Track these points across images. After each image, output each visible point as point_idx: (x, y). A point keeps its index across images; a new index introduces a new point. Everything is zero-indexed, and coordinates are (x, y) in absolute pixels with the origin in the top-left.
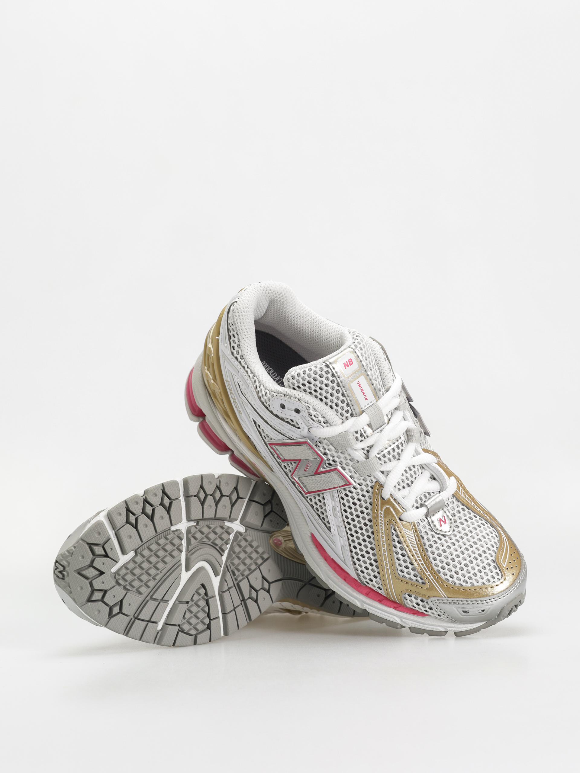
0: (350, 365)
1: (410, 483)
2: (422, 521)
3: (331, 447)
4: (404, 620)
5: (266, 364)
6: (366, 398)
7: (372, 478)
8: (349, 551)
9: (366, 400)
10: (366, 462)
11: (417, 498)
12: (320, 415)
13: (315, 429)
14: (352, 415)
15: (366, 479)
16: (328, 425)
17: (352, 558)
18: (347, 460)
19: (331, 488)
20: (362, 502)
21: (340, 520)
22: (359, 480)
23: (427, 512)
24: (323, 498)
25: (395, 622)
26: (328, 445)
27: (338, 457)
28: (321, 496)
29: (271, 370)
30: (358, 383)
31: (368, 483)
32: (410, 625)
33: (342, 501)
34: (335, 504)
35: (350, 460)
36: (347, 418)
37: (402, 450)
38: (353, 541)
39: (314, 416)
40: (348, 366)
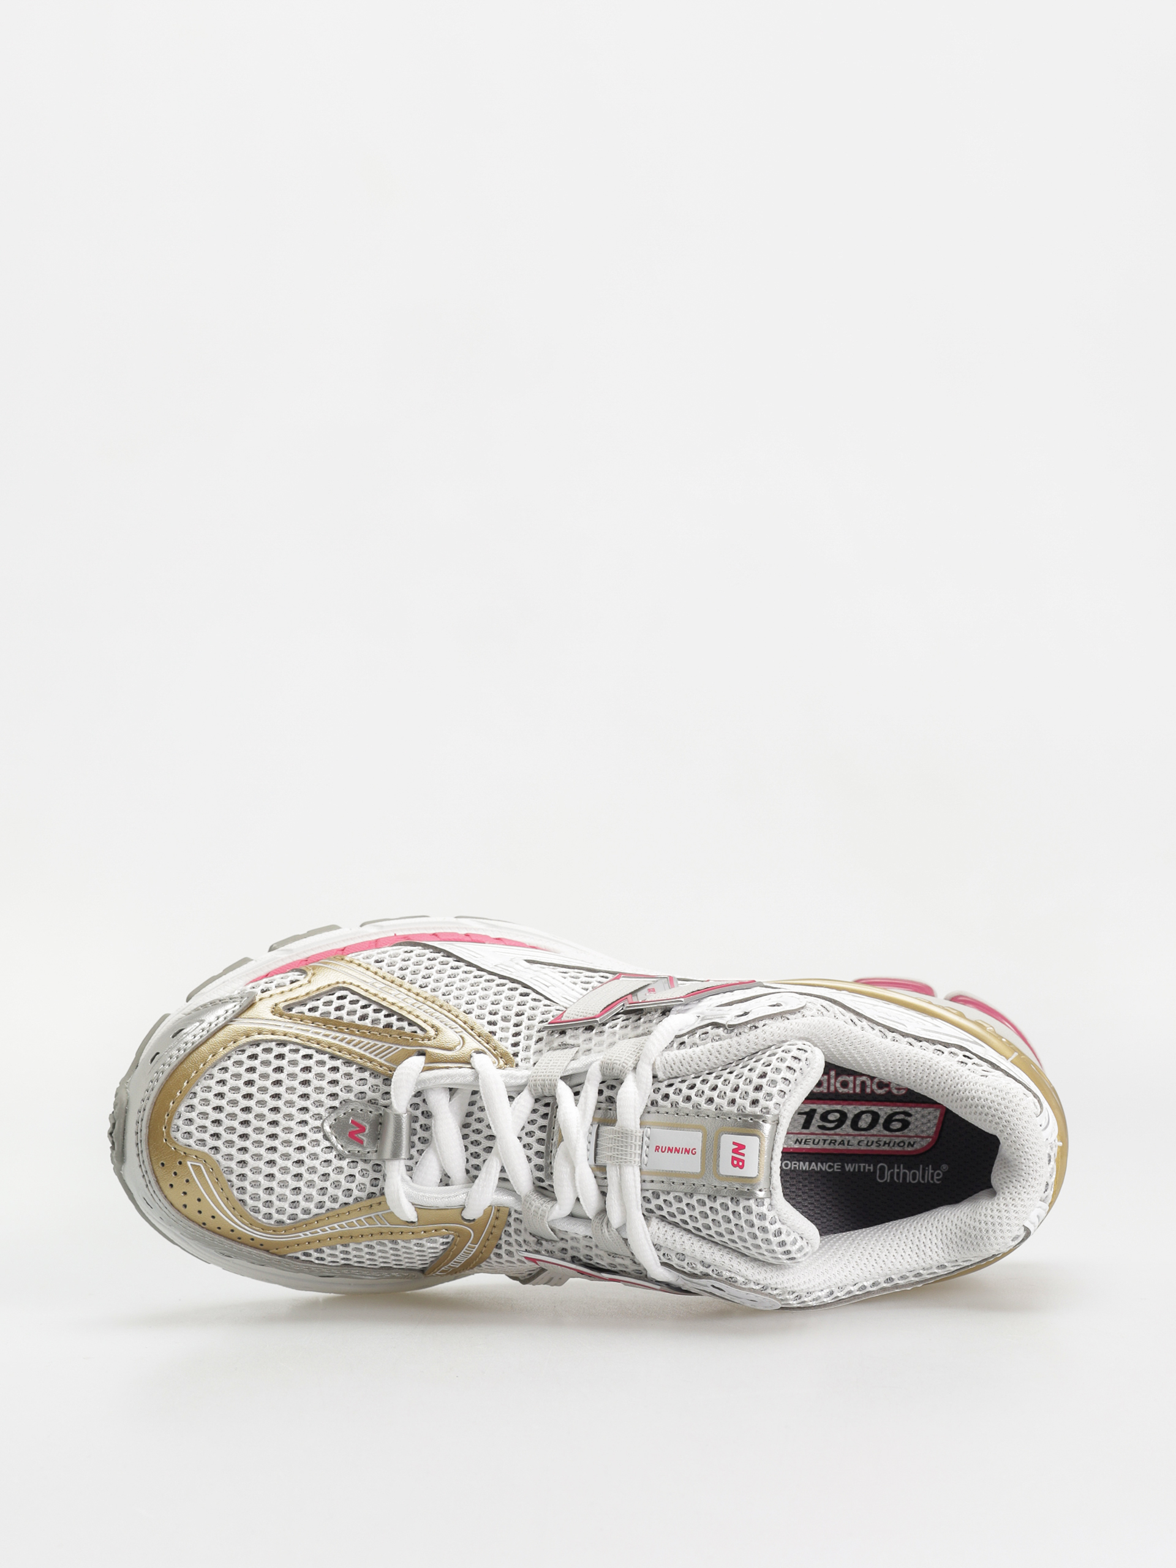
0: (733, 1158)
5: (932, 1182)
9: (657, 1147)
29: (914, 1179)
36: (656, 1090)
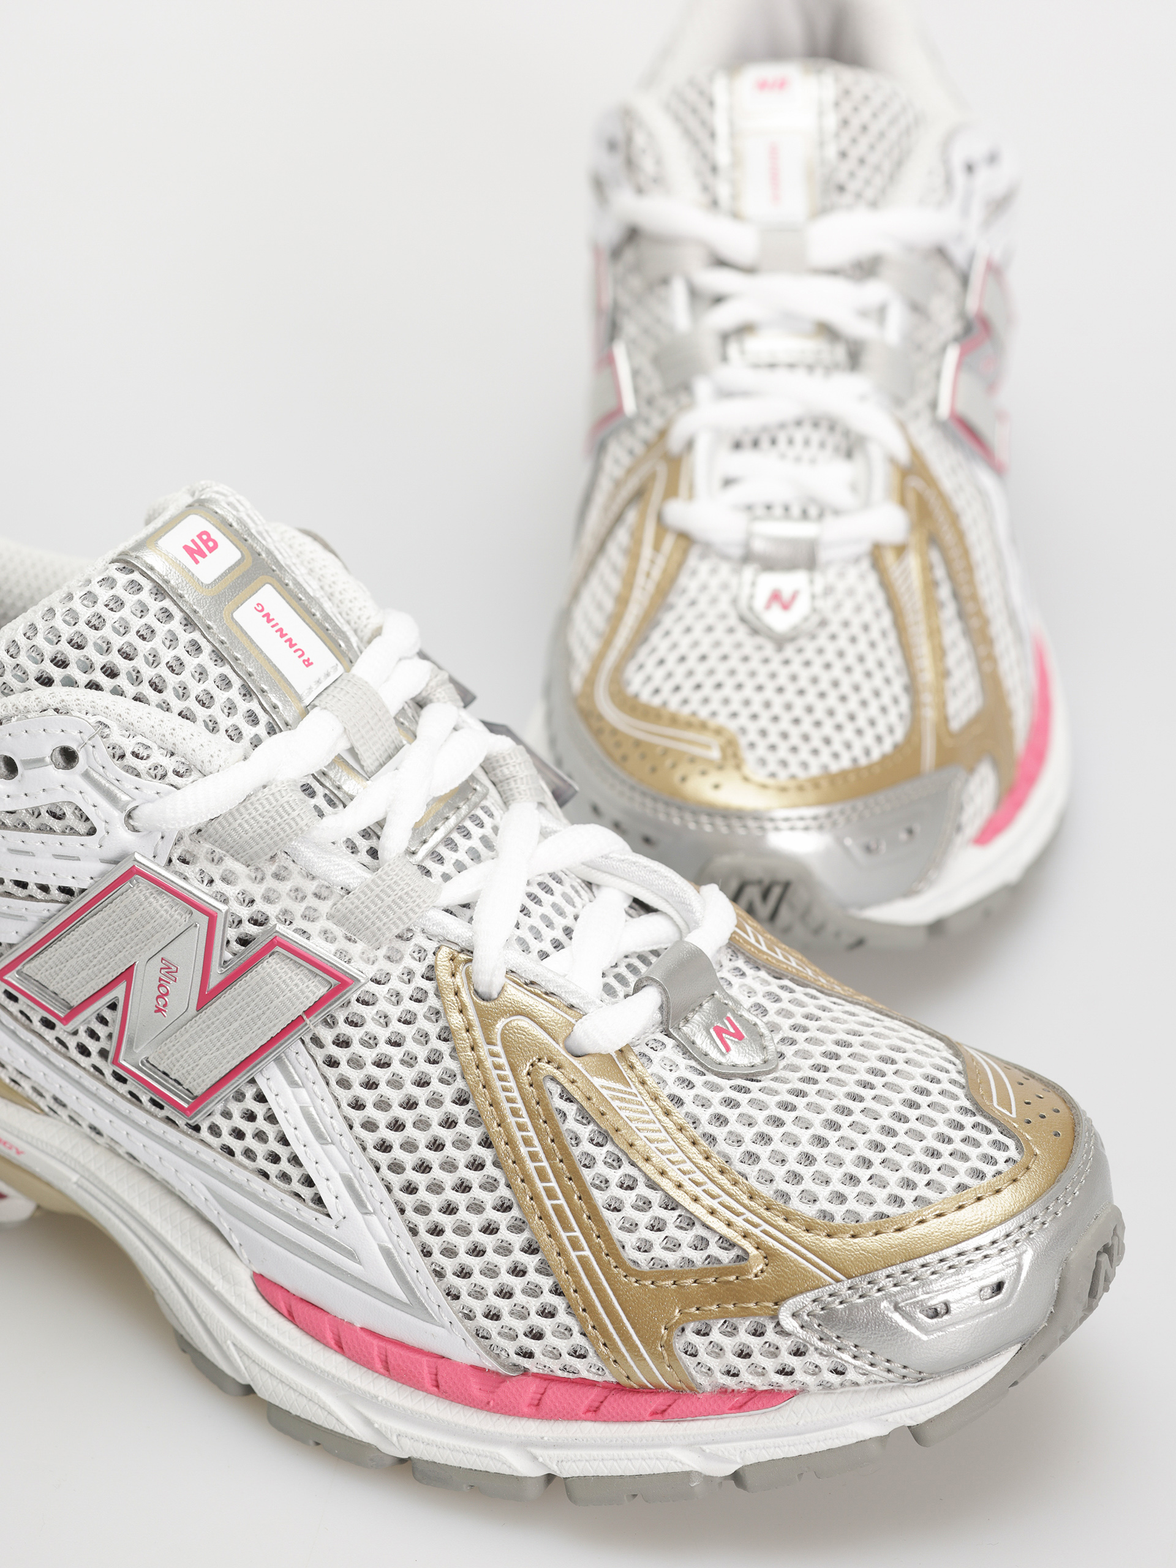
0: (211, 550)
1: (560, 935)
2: (654, 1046)
3: (230, 863)
4: (707, 1448)
6: (304, 657)
7: (420, 940)
8: (417, 1253)
9: (307, 666)
10: (380, 882)
11: (606, 980)
12: (155, 747)
13: (150, 805)
14: (272, 730)
15: (398, 951)
16: (195, 775)
17: (437, 1279)
18: (304, 898)
19: (273, 1033)
20: (410, 1046)
21: (348, 1142)
22: (373, 963)
23: (661, 1008)
24: (261, 1098)
25: (677, 1470)
26: (216, 860)
27: (267, 899)
28: (250, 1092)
30: (260, 608)
31: (409, 962)
32: (739, 1460)
33: (332, 1073)
34: (312, 1094)
35: (315, 895)
36: (256, 742)
37: (495, 829)
38: (422, 1209)
39: (136, 755)
40: (204, 556)
